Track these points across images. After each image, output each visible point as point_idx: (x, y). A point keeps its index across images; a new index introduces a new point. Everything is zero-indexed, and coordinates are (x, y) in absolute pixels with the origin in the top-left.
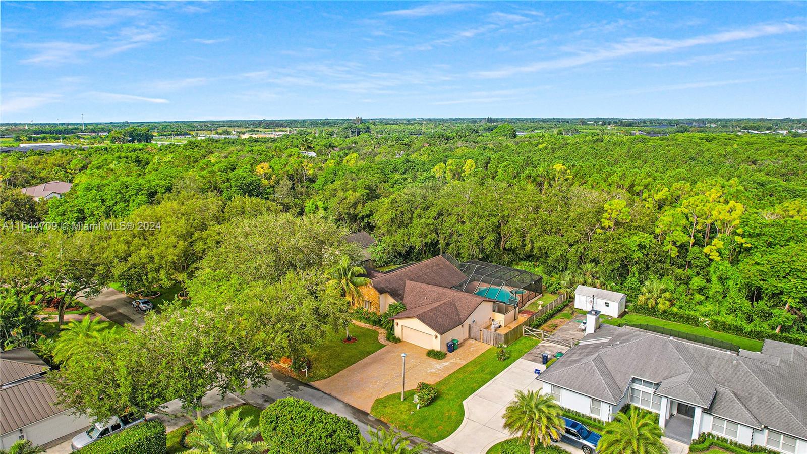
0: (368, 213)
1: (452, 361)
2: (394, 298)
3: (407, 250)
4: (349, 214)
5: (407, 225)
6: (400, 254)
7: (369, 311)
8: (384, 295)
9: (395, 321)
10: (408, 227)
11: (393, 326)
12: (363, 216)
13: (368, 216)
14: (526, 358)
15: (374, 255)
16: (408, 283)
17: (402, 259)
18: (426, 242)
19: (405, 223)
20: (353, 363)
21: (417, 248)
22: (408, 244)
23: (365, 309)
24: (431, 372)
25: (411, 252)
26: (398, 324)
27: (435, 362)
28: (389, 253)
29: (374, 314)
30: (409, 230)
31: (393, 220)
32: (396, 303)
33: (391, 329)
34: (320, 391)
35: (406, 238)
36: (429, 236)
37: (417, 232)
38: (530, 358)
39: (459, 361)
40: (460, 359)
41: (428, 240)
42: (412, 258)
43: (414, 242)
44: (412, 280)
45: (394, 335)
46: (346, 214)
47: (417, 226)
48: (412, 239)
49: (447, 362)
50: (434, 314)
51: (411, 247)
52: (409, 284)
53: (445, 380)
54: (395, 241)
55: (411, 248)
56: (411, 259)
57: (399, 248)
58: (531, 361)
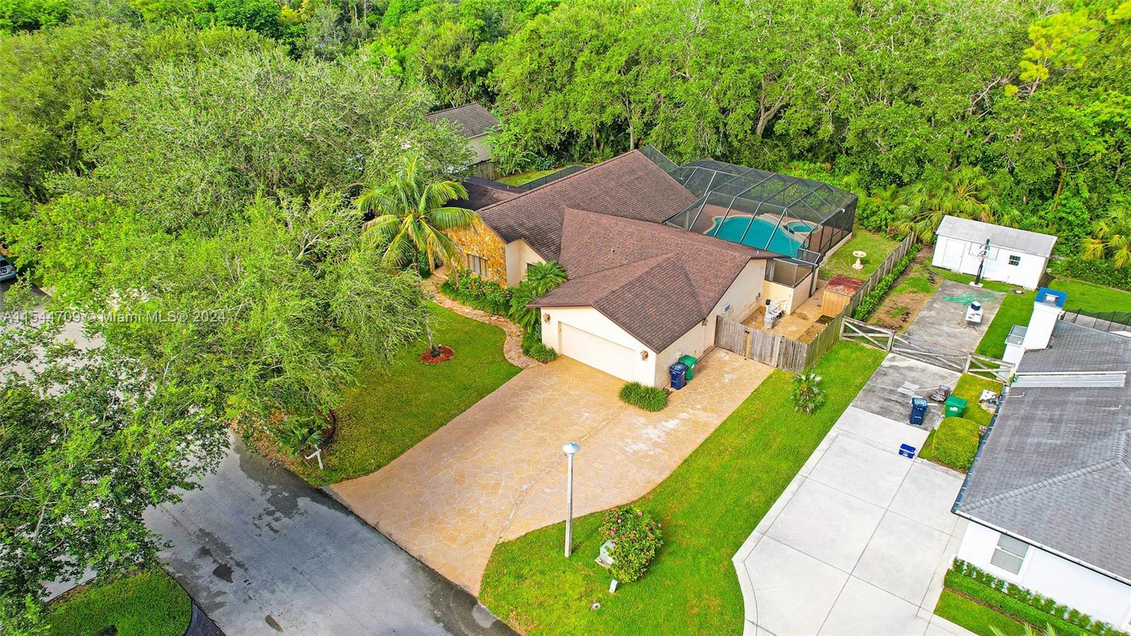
0: (483, 65)
1: (684, 415)
2: (538, 251)
3: (564, 139)
4: (445, 68)
5: (564, 86)
6: (549, 149)
7: (484, 279)
8: (514, 244)
9: (543, 312)
10: (565, 91)
11: (537, 322)
12: (473, 73)
13: (483, 73)
14: (863, 405)
15: (497, 151)
16: (569, 213)
17: (552, 159)
18: (602, 122)
19: (559, 82)
20: (442, 425)
21: (584, 133)
22: (565, 127)
23: (475, 275)
24: (636, 452)
25: (570, 144)
26: (549, 318)
27: (643, 420)
28: (526, 148)
29: (496, 286)
30: (567, 97)
31: (532, 76)
32: (544, 262)
33: (534, 328)
34: (352, 513)
35: (560, 114)
36: (609, 110)
37: (584, 101)
38: (874, 407)
39: (702, 416)
40: (705, 409)
41: (607, 118)
42: (572, 156)
43: (578, 122)
44: (577, 207)
45: (540, 340)
46: (440, 67)
47: (584, 90)
48: (574, 116)
49: (672, 417)
50: (637, 296)
51: (570, 133)
52: (572, 216)
53: (674, 477)
54: (539, 122)
55: (572, 135)
56: (571, 159)
57: (547, 136)
58: (878, 413)
